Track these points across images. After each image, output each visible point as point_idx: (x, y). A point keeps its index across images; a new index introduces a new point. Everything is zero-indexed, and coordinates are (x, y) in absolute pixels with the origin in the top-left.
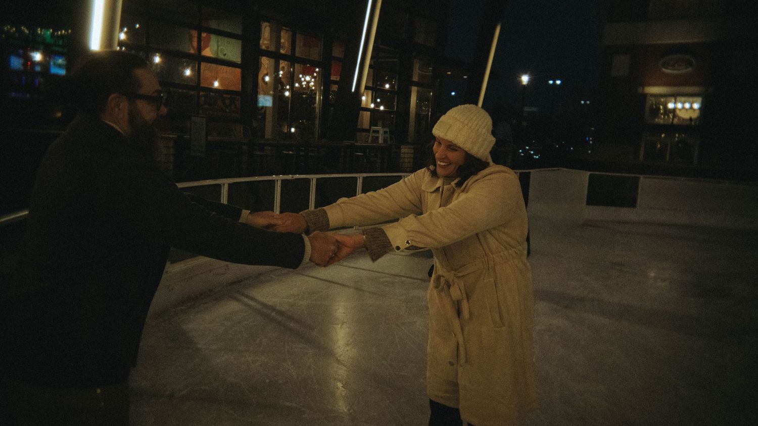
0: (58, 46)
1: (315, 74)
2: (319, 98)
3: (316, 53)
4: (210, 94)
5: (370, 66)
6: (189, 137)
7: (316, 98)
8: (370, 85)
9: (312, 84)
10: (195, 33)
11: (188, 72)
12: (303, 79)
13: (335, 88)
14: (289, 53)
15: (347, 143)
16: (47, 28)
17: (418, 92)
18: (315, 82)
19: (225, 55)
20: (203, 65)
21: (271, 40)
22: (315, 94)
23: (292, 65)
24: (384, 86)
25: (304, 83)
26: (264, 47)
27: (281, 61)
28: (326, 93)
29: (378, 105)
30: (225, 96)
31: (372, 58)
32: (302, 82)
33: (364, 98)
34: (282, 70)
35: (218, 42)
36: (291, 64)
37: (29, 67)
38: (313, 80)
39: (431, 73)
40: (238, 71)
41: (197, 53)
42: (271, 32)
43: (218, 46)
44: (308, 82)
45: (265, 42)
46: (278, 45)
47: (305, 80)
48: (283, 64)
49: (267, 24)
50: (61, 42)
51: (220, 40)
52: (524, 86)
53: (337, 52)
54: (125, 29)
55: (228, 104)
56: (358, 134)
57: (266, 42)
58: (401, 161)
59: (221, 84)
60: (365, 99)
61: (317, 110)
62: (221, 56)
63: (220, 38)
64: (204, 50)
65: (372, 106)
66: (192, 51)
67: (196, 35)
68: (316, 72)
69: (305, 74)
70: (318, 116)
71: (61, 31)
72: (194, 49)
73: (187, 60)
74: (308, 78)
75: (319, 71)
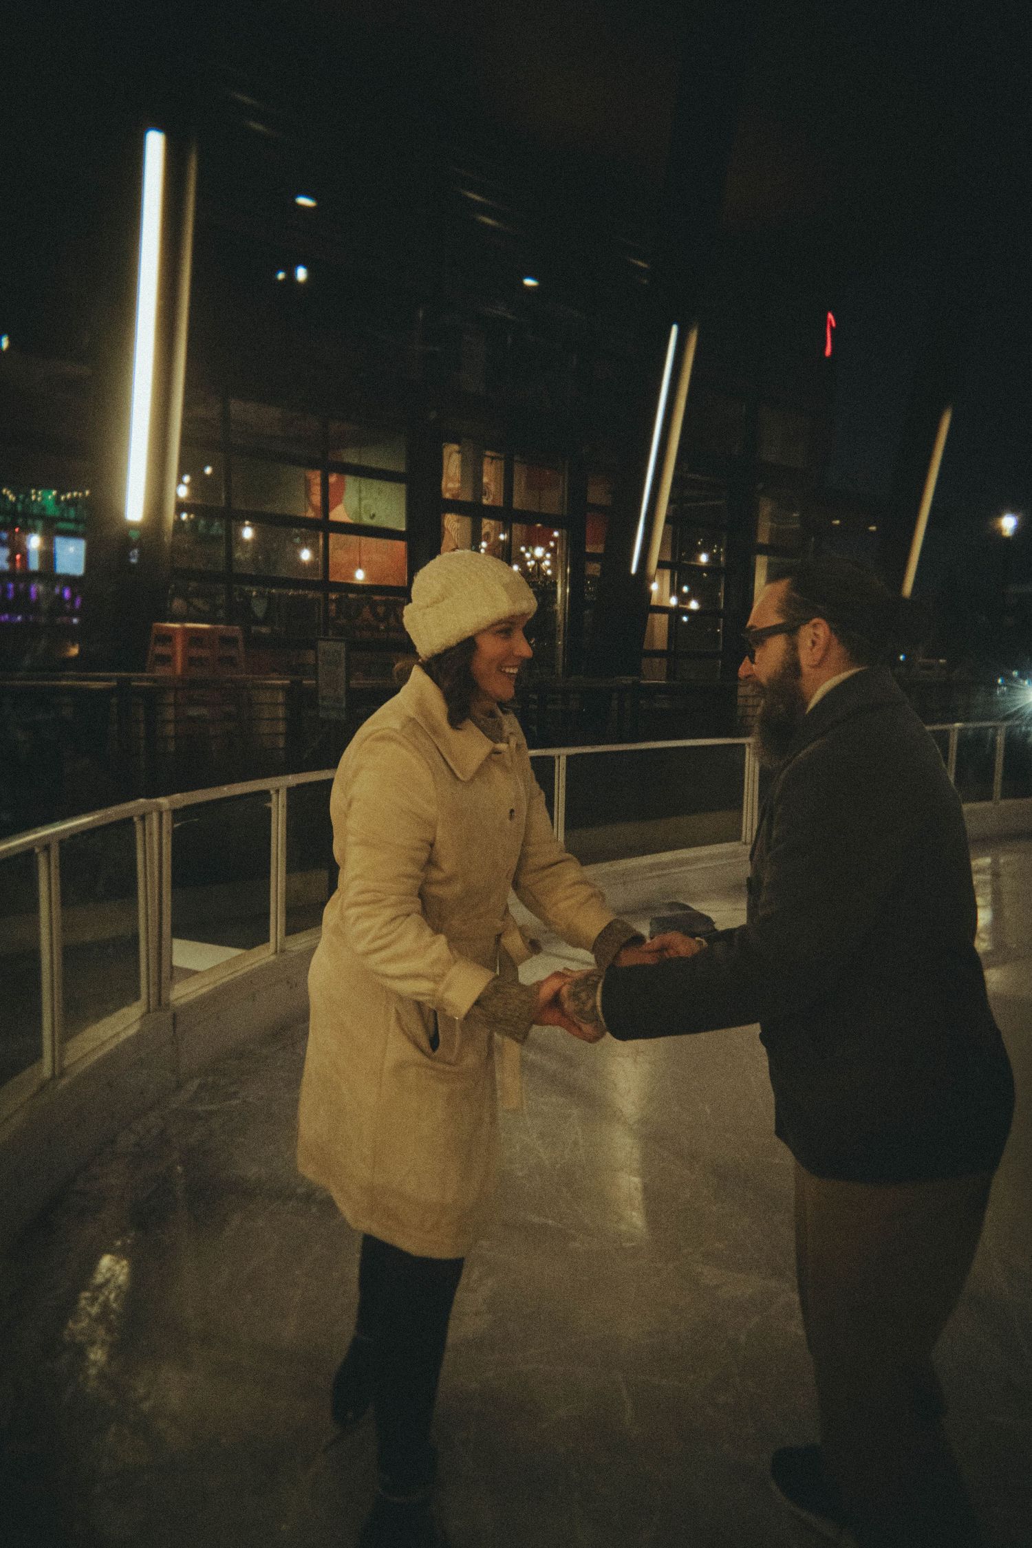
0: (68, 520)
1: (552, 544)
2: (564, 592)
3: (554, 500)
4: (347, 596)
5: (668, 520)
6: (314, 682)
7: (555, 593)
8: (668, 558)
9: (547, 563)
10: (315, 477)
11: (306, 555)
12: (528, 555)
13: (594, 569)
14: (500, 502)
15: (627, 680)
16: (49, 487)
17: (770, 565)
18: (553, 560)
19: (373, 516)
20: (333, 537)
21: (462, 481)
22: (555, 584)
23: (507, 528)
24: (696, 559)
25: (531, 563)
26: (447, 495)
27: (485, 521)
28: (576, 581)
29: (684, 599)
30: (377, 598)
31: (671, 501)
32: (525, 561)
33: (654, 587)
34: (486, 540)
35: (360, 491)
36: (504, 524)
37: (18, 565)
38: (548, 556)
39: (798, 526)
40: (401, 546)
41: (320, 516)
42: (464, 463)
43: (360, 500)
44: (539, 561)
45: (452, 481)
46: (479, 489)
47: (533, 557)
48: (487, 525)
49: (456, 447)
50: (72, 513)
51: (363, 488)
52: (1007, 539)
53: (597, 495)
54: (187, 479)
55: (381, 615)
56: (645, 661)
57: (450, 485)
58: (740, 712)
59: (368, 575)
60: (660, 590)
61: (560, 617)
62: (366, 520)
63: (365, 483)
64: (333, 508)
65: (673, 601)
66: (311, 514)
67: (318, 480)
68: (555, 540)
69: (531, 544)
70: (562, 627)
71: (72, 491)
72: (314, 508)
73: (303, 530)
74: (539, 552)
75: (561, 535)
